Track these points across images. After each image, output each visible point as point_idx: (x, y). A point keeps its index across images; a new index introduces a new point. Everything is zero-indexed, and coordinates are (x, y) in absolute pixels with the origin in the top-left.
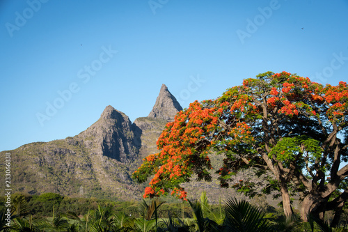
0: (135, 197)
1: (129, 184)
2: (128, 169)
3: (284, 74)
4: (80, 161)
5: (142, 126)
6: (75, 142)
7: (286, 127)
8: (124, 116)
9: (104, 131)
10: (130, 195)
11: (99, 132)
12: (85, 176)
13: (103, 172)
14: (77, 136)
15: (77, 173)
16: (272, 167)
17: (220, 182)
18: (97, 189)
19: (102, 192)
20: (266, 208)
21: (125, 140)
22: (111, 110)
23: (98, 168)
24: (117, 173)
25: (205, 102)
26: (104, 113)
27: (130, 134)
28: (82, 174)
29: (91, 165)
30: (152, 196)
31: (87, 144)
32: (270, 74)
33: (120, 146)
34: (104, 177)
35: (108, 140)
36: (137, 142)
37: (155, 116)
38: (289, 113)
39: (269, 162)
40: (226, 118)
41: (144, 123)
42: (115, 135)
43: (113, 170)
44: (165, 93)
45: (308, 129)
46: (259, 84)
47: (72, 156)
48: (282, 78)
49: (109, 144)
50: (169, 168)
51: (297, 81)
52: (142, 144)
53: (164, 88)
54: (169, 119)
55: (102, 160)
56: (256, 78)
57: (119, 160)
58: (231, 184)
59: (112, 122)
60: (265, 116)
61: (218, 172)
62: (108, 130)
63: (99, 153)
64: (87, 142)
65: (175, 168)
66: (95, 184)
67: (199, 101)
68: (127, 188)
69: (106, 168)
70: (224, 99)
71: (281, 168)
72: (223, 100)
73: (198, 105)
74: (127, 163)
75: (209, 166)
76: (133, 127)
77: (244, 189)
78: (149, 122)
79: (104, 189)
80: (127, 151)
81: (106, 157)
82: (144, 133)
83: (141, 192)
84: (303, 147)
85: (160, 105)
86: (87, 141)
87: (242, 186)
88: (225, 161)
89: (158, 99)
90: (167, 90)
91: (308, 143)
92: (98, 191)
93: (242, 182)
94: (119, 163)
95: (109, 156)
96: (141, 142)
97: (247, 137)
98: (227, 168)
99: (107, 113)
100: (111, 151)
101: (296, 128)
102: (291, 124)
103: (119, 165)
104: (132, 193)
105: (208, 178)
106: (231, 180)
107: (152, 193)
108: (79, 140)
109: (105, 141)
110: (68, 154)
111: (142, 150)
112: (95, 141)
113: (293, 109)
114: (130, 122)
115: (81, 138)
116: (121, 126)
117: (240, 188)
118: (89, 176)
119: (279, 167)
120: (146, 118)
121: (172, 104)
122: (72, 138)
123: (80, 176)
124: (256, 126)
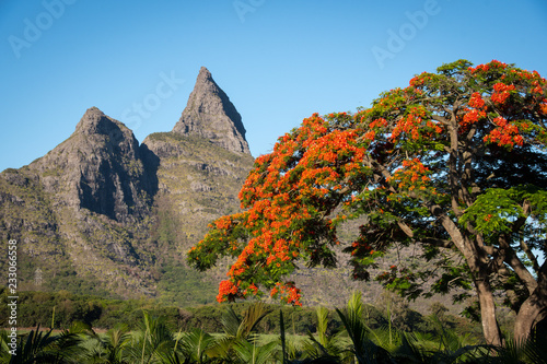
0: (143, 290)
1: (131, 264)
2: (131, 236)
3: (495, 65)
4: (33, 217)
5: (160, 150)
6: (23, 180)
7: (481, 165)
8: (123, 129)
9: (83, 159)
10: (133, 287)
11: (73, 160)
12: (42, 248)
13: (81, 241)
14: (26, 168)
15: (27, 241)
16: (460, 243)
17: (352, 268)
18: (67, 274)
19: (78, 279)
20: (404, 315)
21: (125, 178)
22: (96, 116)
23: (69, 233)
24: (108, 242)
25: (332, 117)
26: (82, 122)
27: (135, 166)
28: (36, 243)
29: (55, 225)
30: (231, 297)
31: (48, 184)
32: (464, 64)
33: (115, 189)
34: (83, 251)
35: (91, 177)
36: (149, 183)
37: (187, 130)
38: (506, 141)
39: (455, 234)
40: (371, 147)
41: (163, 143)
42: (104, 167)
43: (101, 236)
44: (207, 86)
45: (525, 170)
46: (445, 85)
47: (16, 207)
48: (492, 74)
49: (92, 185)
50: (265, 245)
51: (519, 80)
52: (160, 186)
53: (204, 76)
54: (214, 137)
55: (79, 216)
56: (435, 73)
57: (112, 215)
58: (373, 274)
59: (98, 142)
60: (454, 146)
61: (348, 250)
62: (90, 157)
63: (71, 202)
64: (47, 180)
65: (278, 244)
66: (63, 264)
67: (321, 115)
68: (128, 273)
69: (87, 232)
70: (378, 113)
71: (481, 244)
72: (375, 116)
73: (320, 123)
74: (129, 224)
75: (333, 239)
76: (142, 152)
77: (398, 282)
78: (174, 143)
79: (82, 274)
80: (128, 199)
81: (87, 211)
82: (163, 164)
83: (156, 280)
84: (526, 206)
85: (197, 109)
86: (48, 178)
87: (395, 277)
88: (363, 229)
89: (193, 97)
90: (210, 79)
91: (537, 200)
92: (70, 278)
93: (394, 269)
94: (113, 222)
95: (92, 210)
96: (157, 182)
97: (424, 188)
98: (368, 243)
99: (87, 122)
100: (96, 199)
101: (502, 166)
102: (492, 160)
103: (114, 227)
104: (138, 283)
105: (330, 262)
106: (375, 266)
107: (233, 290)
108: (32, 175)
109: (83, 178)
110: (7, 204)
111: (159, 198)
112: (64, 177)
113: (513, 135)
114: (136, 142)
115: (35, 171)
116: (117, 150)
117: (391, 282)
118: (51, 247)
119: (476, 243)
120: (167, 134)
121: (221, 107)
122: (16, 171)
123: (31, 247)
124: (424, 163)
